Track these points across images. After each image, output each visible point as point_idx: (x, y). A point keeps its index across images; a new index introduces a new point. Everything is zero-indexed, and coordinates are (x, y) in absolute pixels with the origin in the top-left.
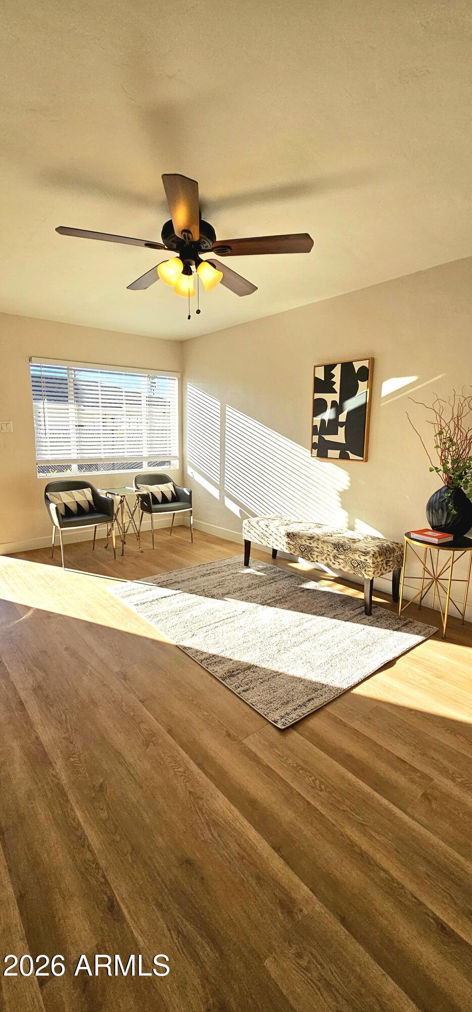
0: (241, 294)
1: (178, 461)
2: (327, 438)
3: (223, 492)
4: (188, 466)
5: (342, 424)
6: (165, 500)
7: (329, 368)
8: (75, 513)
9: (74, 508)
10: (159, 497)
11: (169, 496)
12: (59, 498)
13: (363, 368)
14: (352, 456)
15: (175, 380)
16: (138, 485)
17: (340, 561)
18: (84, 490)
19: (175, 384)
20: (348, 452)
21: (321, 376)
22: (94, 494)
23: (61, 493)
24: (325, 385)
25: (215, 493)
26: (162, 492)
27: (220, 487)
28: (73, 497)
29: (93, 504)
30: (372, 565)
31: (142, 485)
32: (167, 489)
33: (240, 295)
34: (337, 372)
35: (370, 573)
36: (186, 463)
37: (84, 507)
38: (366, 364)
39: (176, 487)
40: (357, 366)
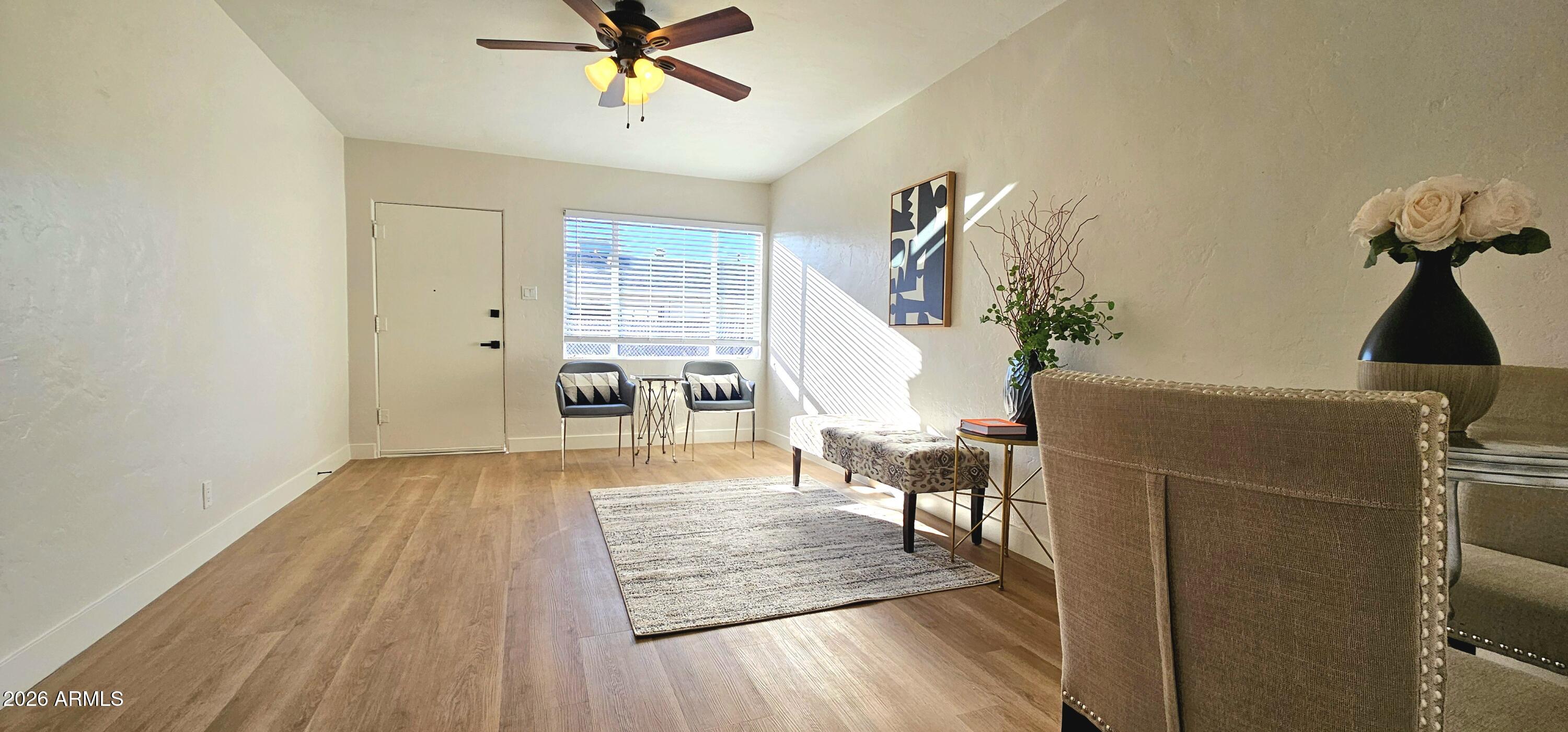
0: (735, 98)
1: (760, 347)
2: (906, 295)
3: (804, 391)
4: (771, 355)
5: (920, 274)
6: (721, 396)
7: (906, 193)
8: (590, 401)
9: (589, 394)
10: (713, 392)
11: (728, 392)
12: (573, 380)
13: (941, 187)
14: (932, 320)
15: (760, 236)
16: (687, 374)
17: (879, 468)
18: (608, 373)
19: (759, 240)
20: (927, 313)
21: (899, 208)
22: (621, 380)
23: (577, 375)
24: (900, 221)
25: (795, 391)
26: (717, 385)
27: (800, 382)
28: (591, 381)
29: (617, 392)
30: (909, 471)
31: (691, 374)
32: (726, 381)
33: (736, 101)
34: (914, 198)
35: (907, 483)
36: (770, 350)
37: (603, 395)
38: (943, 181)
39: (742, 380)
40: (935, 186)
